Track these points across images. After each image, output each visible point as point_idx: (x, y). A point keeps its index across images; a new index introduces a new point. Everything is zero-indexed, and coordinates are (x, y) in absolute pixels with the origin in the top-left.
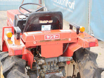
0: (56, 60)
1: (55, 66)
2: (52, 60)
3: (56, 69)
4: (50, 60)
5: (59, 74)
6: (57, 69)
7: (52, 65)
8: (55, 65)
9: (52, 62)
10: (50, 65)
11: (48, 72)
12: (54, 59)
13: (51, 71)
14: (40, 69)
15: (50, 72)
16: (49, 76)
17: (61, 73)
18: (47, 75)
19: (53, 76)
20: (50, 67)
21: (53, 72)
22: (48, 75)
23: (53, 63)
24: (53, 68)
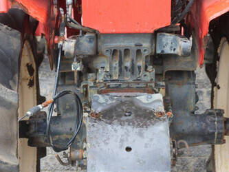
0: (146, 44)
1: (139, 68)
2: (130, 43)
4: (121, 44)
6: (148, 79)
7: (128, 64)
8: (141, 63)
9: (127, 51)
10: (121, 63)
11: (112, 85)
12: (137, 41)
13: (124, 86)
14: (80, 73)
15: (117, 89)
16: (110, 102)
17: (159, 96)
20: (120, 70)
21: (129, 89)
23: (133, 54)
24: (133, 73)
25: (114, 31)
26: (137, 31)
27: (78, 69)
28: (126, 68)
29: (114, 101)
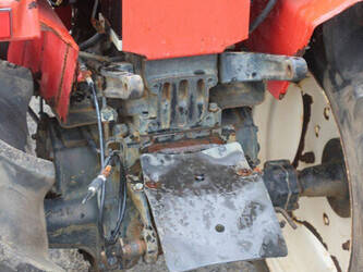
0: (210, 71)
1: (200, 107)
2: (187, 72)
3: (205, 123)
4: (175, 73)
5: (225, 154)
6: (212, 123)
7: (183, 103)
8: (202, 100)
9: (184, 82)
10: (174, 102)
11: (162, 138)
12: (197, 66)
13: (178, 137)
15: (170, 142)
16: (166, 163)
17: (234, 146)
18: (154, 160)
19: (186, 163)
20: (173, 114)
21: (186, 141)
22: (161, 156)
23: (192, 88)
24: (191, 117)
25: (168, 55)
26: (202, 51)
27: (111, 118)
28: (181, 109)
29: (173, 161)
